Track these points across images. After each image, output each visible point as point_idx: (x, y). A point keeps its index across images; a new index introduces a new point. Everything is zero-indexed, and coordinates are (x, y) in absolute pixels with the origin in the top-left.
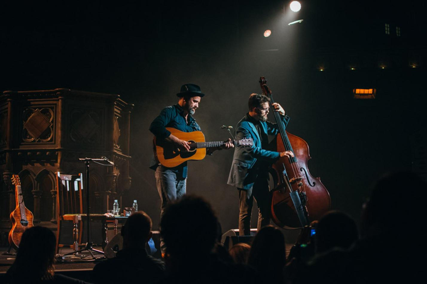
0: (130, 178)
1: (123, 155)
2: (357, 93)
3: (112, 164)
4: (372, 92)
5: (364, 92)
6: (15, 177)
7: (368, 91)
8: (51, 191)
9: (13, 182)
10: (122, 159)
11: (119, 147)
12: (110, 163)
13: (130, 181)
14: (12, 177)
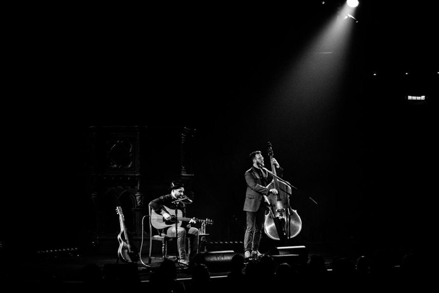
0: (193, 193)
1: (188, 175)
2: (409, 99)
3: (191, 202)
4: (424, 98)
5: (416, 98)
6: (119, 208)
7: (421, 98)
8: (132, 209)
9: (118, 212)
10: (187, 178)
11: (184, 168)
12: (190, 201)
13: (193, 196)
14: (116, 208)
